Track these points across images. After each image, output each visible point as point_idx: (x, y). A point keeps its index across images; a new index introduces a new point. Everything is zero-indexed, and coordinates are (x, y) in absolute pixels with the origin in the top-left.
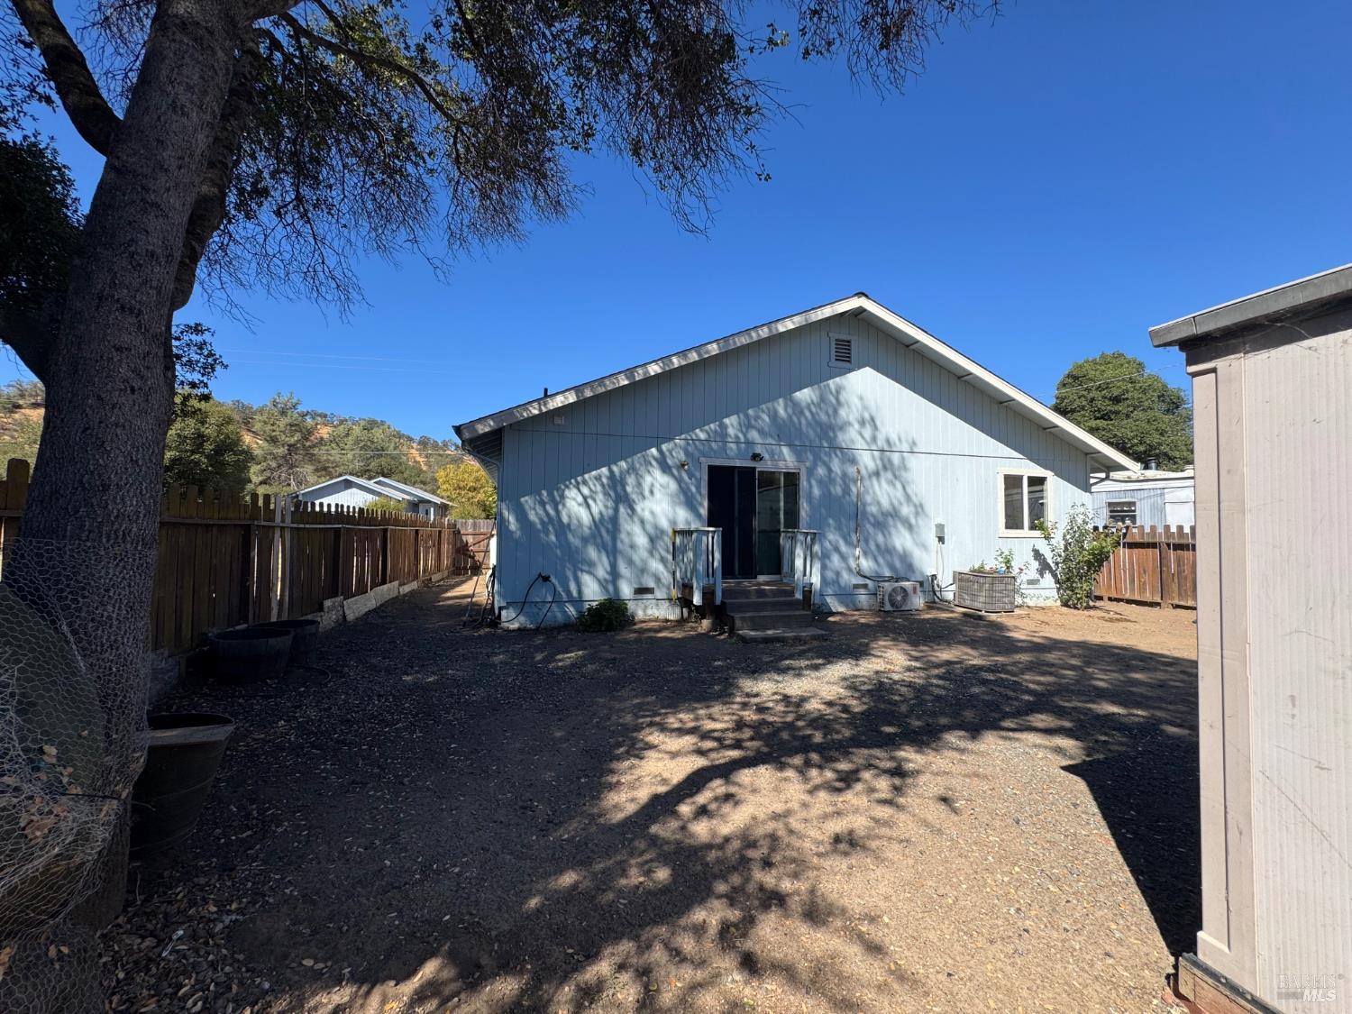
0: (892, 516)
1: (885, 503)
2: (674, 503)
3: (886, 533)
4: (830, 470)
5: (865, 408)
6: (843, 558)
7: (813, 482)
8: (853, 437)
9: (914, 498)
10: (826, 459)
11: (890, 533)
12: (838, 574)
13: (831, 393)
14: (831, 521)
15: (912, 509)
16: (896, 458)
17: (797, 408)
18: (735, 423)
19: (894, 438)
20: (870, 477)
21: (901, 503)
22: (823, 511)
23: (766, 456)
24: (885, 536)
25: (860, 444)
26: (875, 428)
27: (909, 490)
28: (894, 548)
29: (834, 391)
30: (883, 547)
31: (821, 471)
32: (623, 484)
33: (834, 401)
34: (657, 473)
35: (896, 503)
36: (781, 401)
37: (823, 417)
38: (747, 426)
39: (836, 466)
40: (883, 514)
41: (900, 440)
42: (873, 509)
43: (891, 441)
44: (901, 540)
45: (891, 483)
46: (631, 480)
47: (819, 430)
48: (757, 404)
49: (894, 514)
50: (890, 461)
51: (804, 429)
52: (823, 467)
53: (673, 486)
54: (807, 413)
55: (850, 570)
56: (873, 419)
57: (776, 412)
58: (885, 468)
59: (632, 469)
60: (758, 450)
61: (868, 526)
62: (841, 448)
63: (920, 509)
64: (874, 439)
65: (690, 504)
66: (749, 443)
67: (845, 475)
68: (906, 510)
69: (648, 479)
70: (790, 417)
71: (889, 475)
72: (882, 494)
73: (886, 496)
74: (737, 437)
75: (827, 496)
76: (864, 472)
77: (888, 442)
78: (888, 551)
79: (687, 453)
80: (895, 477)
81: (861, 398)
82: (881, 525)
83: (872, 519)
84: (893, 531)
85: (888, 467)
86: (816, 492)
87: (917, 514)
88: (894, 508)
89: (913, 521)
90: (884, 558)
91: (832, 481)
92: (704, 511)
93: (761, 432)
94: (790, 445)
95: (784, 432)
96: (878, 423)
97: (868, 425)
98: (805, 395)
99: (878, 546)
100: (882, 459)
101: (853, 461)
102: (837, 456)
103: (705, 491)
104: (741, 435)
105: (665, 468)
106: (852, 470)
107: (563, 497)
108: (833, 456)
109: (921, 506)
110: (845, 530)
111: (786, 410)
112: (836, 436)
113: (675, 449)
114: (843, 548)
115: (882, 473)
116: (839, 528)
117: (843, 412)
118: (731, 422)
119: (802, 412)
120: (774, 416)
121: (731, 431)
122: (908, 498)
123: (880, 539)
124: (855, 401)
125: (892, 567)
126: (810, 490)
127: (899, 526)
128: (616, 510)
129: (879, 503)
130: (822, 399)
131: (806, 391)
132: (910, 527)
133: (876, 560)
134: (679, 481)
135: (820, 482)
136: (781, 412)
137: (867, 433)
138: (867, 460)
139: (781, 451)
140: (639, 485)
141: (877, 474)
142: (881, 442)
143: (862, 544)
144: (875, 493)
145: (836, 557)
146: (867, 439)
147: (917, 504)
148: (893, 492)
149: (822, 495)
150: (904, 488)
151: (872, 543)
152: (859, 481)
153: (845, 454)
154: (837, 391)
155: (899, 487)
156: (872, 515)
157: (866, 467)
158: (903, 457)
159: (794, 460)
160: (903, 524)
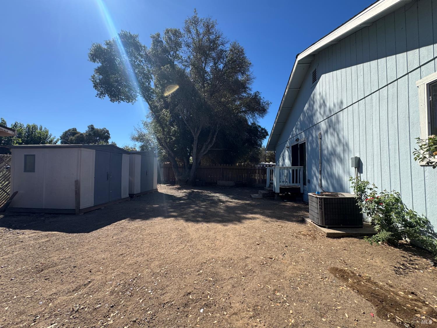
0: (333, 155)
1: (330, 147)
2: (288, 159)
4: (312, 137)
5: (322, 97)
6: (317, 178)
7: (308, 144)
8: (318, 117)
9: (342, 139)
10: (312, 132)
11: (332, 166)
12: (315, 185)
13: (312, 100)
14: (314, 161)
15: (342, 148)
16: (334, 118)
17: (304, 114)
19: (332, 106)
20: (324, 134)
21: (336, 145)
22: (311, 157)
23: (300, 138)
24: (330, 167)
25: (320, 119)
26: (325, 105)
27: (341, 136)
28: (334, 174)
30: (329, 173)
31: (310, 138)
32: (284, 155)
33: (312, 103)
34: (286, 151)
35: (334, 145)
36: (302, 114)
37: (310, 113)
38: (296, 129)
39: (314, 134)
40: (329, 154)
41: (335, 105)
42: (326, 152)
43: (331, 109)
44: (337, 169)
45: (332, 134)
47: (309, 120)
48: (297, 120)
49: (334, 153)
50: (331, 121)
51: (306, 122)
53: (288, 154)
54: (306, 115)
55: (319, 184)
56: (324, 102)
58: (330, 126)
59: (284, 151)
61: (324, 162)
62: (315, 125)
63: (346, 147)
64: (325, 112)
65: (290, 159)
66: (297, 135)
67: (316, 137)
68: (339, 149)
69: (286, 153)
71: (332, 130)
73: (330, 143)
76: (322, 133)
78: (331, 176)
79: (289, 143)
80: (334, 129)
81: (320, 94)
82: (329, 161)
83: (325, 158)
84: (334, 164)
86: (309, 148)
87: (344, 151)
88: (333, 149)
89: (342, 155)
90: (330, 180)
91: (313, 141)
92: (291, 161)
93: (298, 129)
94: (304, 131)
95: (303, 126)
96: (326, 102)
97: (322, 106)
98: (306, 107)
99: (328, 173)
100: (328, 122)
101: (319, 128)
102: (314, 129)
103: (291, 154)
104: (296, 133)
105: (287, 149)
106: (318, 134)
107: (279, 160)
109: (347, 144)
110: (317, 164)
112: (313, 119)
114: (317, 174)
115: (328, 130)
116: (315, 164)
117: (315, 106)
118: (294, 129)
120: (300, 121)
121: (294, 132)
122: (339, 140)
123: (329, 169)
124: (318, 98)
125: (333, 186)
126: (308, 147)
127: (337, 161)
128: (283, 162)
129: (328, 148)
130: (310, 105)
131: (306, 105)
132: (341, 160)
133: (327, 181)
134: (289, 152)
135: (310, 143)
136: (302, 118)
137: (322, 111)
138: (323, 126)
139: (302, 134)
141: (327, 131)
142: (328, 113)
143: (322, 172)
144: (326, 143)
145: (315, 178)
146: (322, 114)
147: (344, 143)
148: (333, 139)
149: (311, 149)
150: (338, 135)
151: (326, 172)
152: (321, 139)
153: (317, 126)
154: (313, 97)
155: (336, 135)
156: (325, 156)
157: (323, 129)
158: (337, 115)
159: (305, 137)
160: (338, 158)
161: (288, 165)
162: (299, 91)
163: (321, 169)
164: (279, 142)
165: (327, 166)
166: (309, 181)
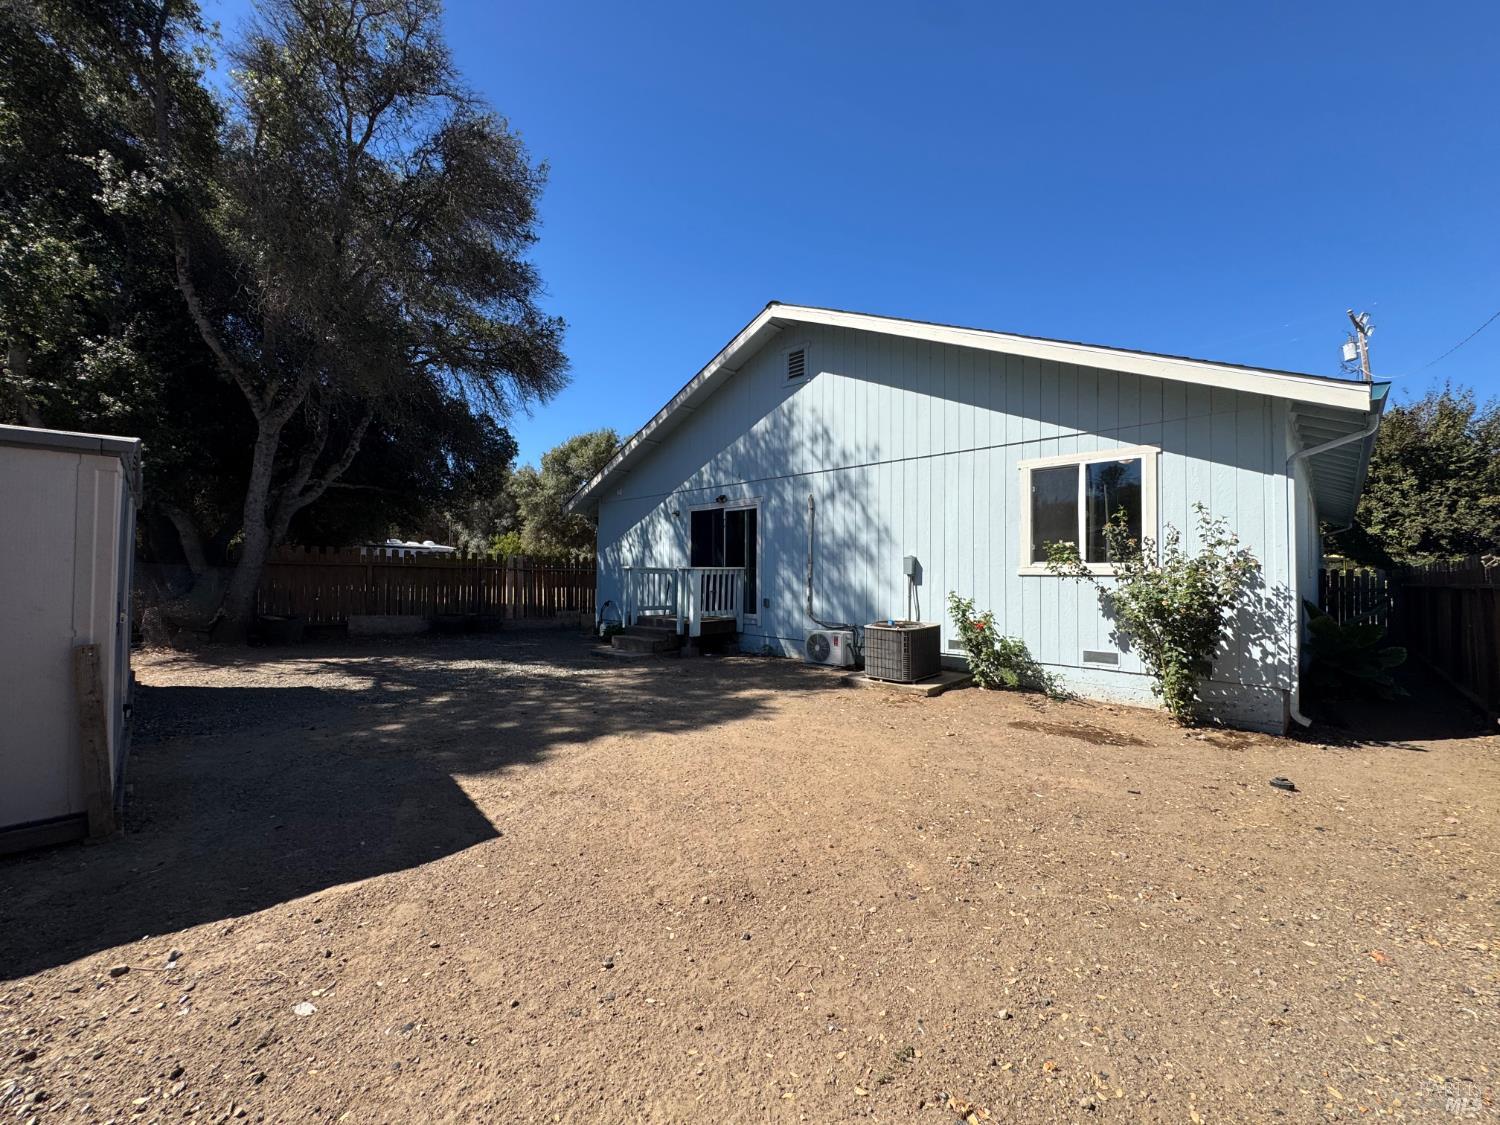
0: (849, 547)
1: (840, 530)
2: (671, 546)
3: (841, 567)
4: (783, 500)
5: (820, 420)
6: (795, 596)
7: (768, 515)
8: (806, 460)
9: (875, 519)
10: (780, 488)
11: (845, 568)
12: (789, 613)
13: (784, 415)
14: (785, 557)
15: (874, 535)
16: (853, 474)
17: (754, 441)
18: (709, 471)
19: (850, 448)
20: (823, 501)
21: (859, 529)
22: (777, 546)
23: (731, 496)
24: (840, 572)
25: (812, 466)
26: (829, 441)
27: (871, 512)
28: (850, 585)
29: (786, 411)
30: (837, 584)
31: (774, 502)
32: (647, 531)
33: (786, 422)
34: (663, 521)
35: (852, 528)
36: (741, 439)
37: (776, 443)
38: (716, 469)
39: (788, 495)
40: (838, 545)
41: (858, 449)
42: (827, 539)
43: (848, 453)
44: (859, 575)
45: (847, 505)
46: (650, 529)
47: (772, 458)
48: (722, 448)
49: (850, 543)
50: (846, 477)
51: (759, 461)
52: (778, 499)
53: (672, 531)
54: (762, 444)
55: (801, 610)
56: (826, 431)
57: (737, 448)
58: (841, 487)
59: (652, 520)
60: (725, 491)
61: (820, 560)
62: (794, 476)
63: (884, 535)
64: (827, 454)
65: (681, 546)
66: (718, 486)
67: (796, 503)
68: (865, 538)
69: (659, 527)
70: (748, 452)
71: (846, 496)
72: (837, 519)
73: (842, 522)
74: (709, 481)
75: (780, 528)
76: (817, 497)
77: (844, 455)
78: (843, 589)
79: (680, 503)
80: (854, 496)
81: (813, 411)
82: (836, 559)
83: (825, 552)
84: (850, 566)
85: (846, 485)
86: (770, 525)
87: (879, 541)
88: (851, 535)
89: (874, 550)
90: (837, 597)
91: (785, 512)
92: (689, 552)
93: (726, 472)
94: (748, 483)
95: (744, 468)
96: (831, 434)
97: (820, 440)
98: (762, 425)
99: (831, 582)
100: (838, 478)
101: (806, 486)
102: (789, 483)
103: (689, 533)
104: (712, 480)
105: (667, 518)
106: (804, 497)
107: (621, 546)
108: (786, 484)
109: (887, 530)
110: (797, 564)
111: (745, 445)
112: (787, 461)
113: (673, 502)
114: (796, 586)
115: (837, 494)
116: (791, 564)
117: (795, 433)
118: (705, 469)
119: (758, 444)
120: (735, 454)
121: (706, 477)
122: (868, 520)
123: (835, 575)
124: (808, 417)
125: (847, 609)
126: (767, 523)
127: (859, 560)
128: (643, 554)
129: (833, 532)
130: (775, 424)
131: (762, 421)
132: (870, 559)
133: (828, 600)
134: (674, 526)
135: (773, 514)
136: (742, 448)
137: (819, 450)
138: (821, 483)
139: (742, 489)
140: (654, 532)
141: (832, 496)
142: (836, 457)
143: (815, 581)
144: (828, 520)
145: (788, 596)
146: (820, 457)
147: (881, 528)
148: (850, 516)
149: (776, 529)
150: (864, 509)
151: (826, 582)
152: (813, 509)
153: (801, 481)
154: (790, 411)
155: (858, 508)
156: (825, 546)
157: (819, 491)
158: (863, 470)
159: (752, 496)
160: (862, 555)
161: (671, 562)
162: (732, 376)
163: (812, 574)
164: (620, 493)
165: (829, 569)
166: (766, 603)
